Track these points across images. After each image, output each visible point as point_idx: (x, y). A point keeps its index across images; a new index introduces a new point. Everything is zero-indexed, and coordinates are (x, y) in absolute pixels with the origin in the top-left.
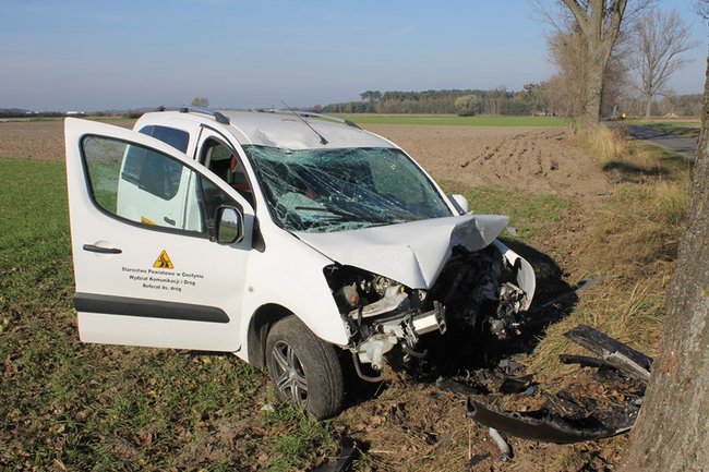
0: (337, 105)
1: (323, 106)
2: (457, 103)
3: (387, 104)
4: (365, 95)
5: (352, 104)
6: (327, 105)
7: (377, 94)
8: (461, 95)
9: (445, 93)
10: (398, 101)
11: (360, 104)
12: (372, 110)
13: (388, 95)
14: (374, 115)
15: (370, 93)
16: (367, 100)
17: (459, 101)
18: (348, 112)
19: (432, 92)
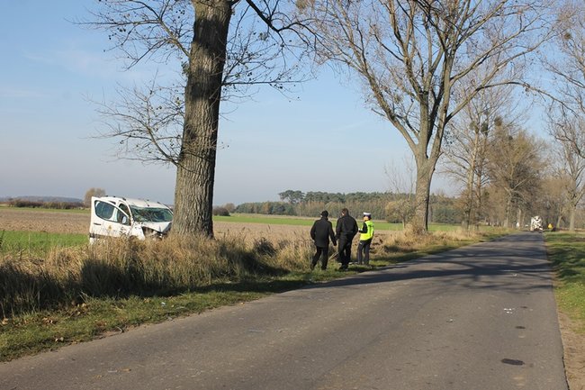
0: (253, 205)
1: (236, 205)
2: (387, 208)
3: (309, 206)
4: (284, 195)
5: (270, 204)
6: (240, 204)
7: (299, 194)
8: (392, 199)
9: (375, 196)
10: (322, 203)
11: (278, 204)
12: (292, 213)
13: (310, 195)
14: (293, 217)
15: (291, 192)
16: (287, 200)
17: (390, 205)
18: (264, 213)
19: (361, 194)
